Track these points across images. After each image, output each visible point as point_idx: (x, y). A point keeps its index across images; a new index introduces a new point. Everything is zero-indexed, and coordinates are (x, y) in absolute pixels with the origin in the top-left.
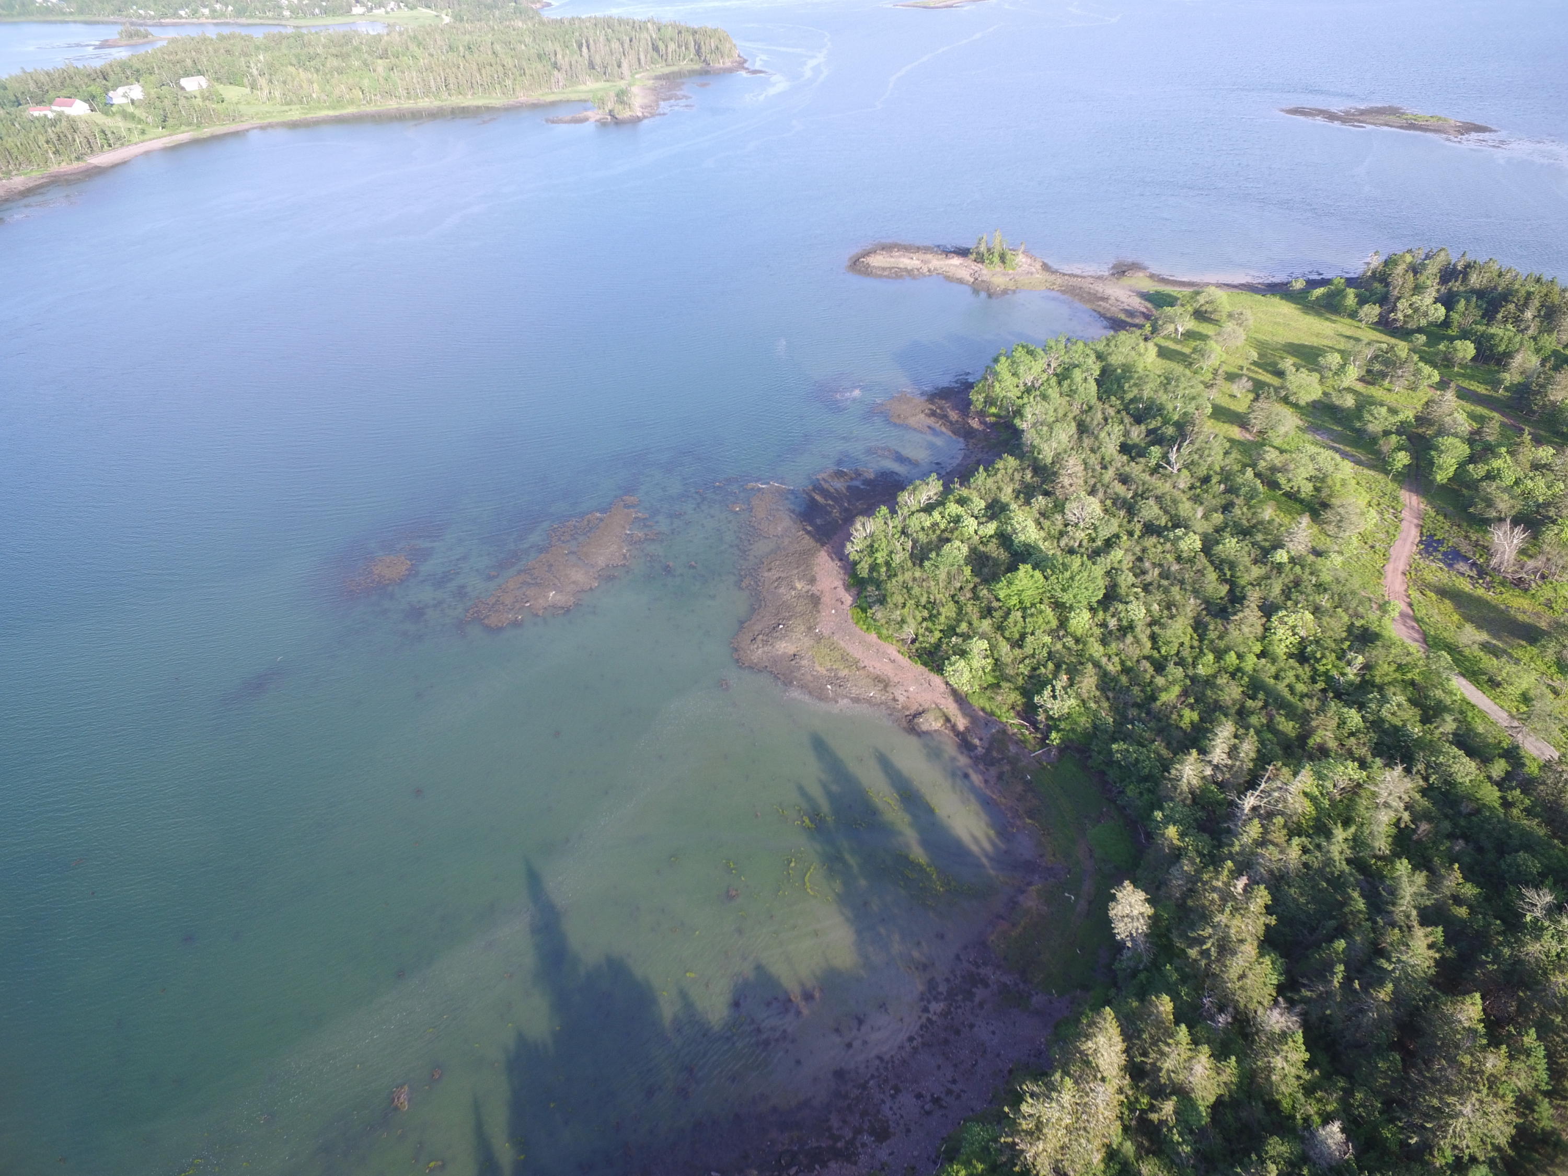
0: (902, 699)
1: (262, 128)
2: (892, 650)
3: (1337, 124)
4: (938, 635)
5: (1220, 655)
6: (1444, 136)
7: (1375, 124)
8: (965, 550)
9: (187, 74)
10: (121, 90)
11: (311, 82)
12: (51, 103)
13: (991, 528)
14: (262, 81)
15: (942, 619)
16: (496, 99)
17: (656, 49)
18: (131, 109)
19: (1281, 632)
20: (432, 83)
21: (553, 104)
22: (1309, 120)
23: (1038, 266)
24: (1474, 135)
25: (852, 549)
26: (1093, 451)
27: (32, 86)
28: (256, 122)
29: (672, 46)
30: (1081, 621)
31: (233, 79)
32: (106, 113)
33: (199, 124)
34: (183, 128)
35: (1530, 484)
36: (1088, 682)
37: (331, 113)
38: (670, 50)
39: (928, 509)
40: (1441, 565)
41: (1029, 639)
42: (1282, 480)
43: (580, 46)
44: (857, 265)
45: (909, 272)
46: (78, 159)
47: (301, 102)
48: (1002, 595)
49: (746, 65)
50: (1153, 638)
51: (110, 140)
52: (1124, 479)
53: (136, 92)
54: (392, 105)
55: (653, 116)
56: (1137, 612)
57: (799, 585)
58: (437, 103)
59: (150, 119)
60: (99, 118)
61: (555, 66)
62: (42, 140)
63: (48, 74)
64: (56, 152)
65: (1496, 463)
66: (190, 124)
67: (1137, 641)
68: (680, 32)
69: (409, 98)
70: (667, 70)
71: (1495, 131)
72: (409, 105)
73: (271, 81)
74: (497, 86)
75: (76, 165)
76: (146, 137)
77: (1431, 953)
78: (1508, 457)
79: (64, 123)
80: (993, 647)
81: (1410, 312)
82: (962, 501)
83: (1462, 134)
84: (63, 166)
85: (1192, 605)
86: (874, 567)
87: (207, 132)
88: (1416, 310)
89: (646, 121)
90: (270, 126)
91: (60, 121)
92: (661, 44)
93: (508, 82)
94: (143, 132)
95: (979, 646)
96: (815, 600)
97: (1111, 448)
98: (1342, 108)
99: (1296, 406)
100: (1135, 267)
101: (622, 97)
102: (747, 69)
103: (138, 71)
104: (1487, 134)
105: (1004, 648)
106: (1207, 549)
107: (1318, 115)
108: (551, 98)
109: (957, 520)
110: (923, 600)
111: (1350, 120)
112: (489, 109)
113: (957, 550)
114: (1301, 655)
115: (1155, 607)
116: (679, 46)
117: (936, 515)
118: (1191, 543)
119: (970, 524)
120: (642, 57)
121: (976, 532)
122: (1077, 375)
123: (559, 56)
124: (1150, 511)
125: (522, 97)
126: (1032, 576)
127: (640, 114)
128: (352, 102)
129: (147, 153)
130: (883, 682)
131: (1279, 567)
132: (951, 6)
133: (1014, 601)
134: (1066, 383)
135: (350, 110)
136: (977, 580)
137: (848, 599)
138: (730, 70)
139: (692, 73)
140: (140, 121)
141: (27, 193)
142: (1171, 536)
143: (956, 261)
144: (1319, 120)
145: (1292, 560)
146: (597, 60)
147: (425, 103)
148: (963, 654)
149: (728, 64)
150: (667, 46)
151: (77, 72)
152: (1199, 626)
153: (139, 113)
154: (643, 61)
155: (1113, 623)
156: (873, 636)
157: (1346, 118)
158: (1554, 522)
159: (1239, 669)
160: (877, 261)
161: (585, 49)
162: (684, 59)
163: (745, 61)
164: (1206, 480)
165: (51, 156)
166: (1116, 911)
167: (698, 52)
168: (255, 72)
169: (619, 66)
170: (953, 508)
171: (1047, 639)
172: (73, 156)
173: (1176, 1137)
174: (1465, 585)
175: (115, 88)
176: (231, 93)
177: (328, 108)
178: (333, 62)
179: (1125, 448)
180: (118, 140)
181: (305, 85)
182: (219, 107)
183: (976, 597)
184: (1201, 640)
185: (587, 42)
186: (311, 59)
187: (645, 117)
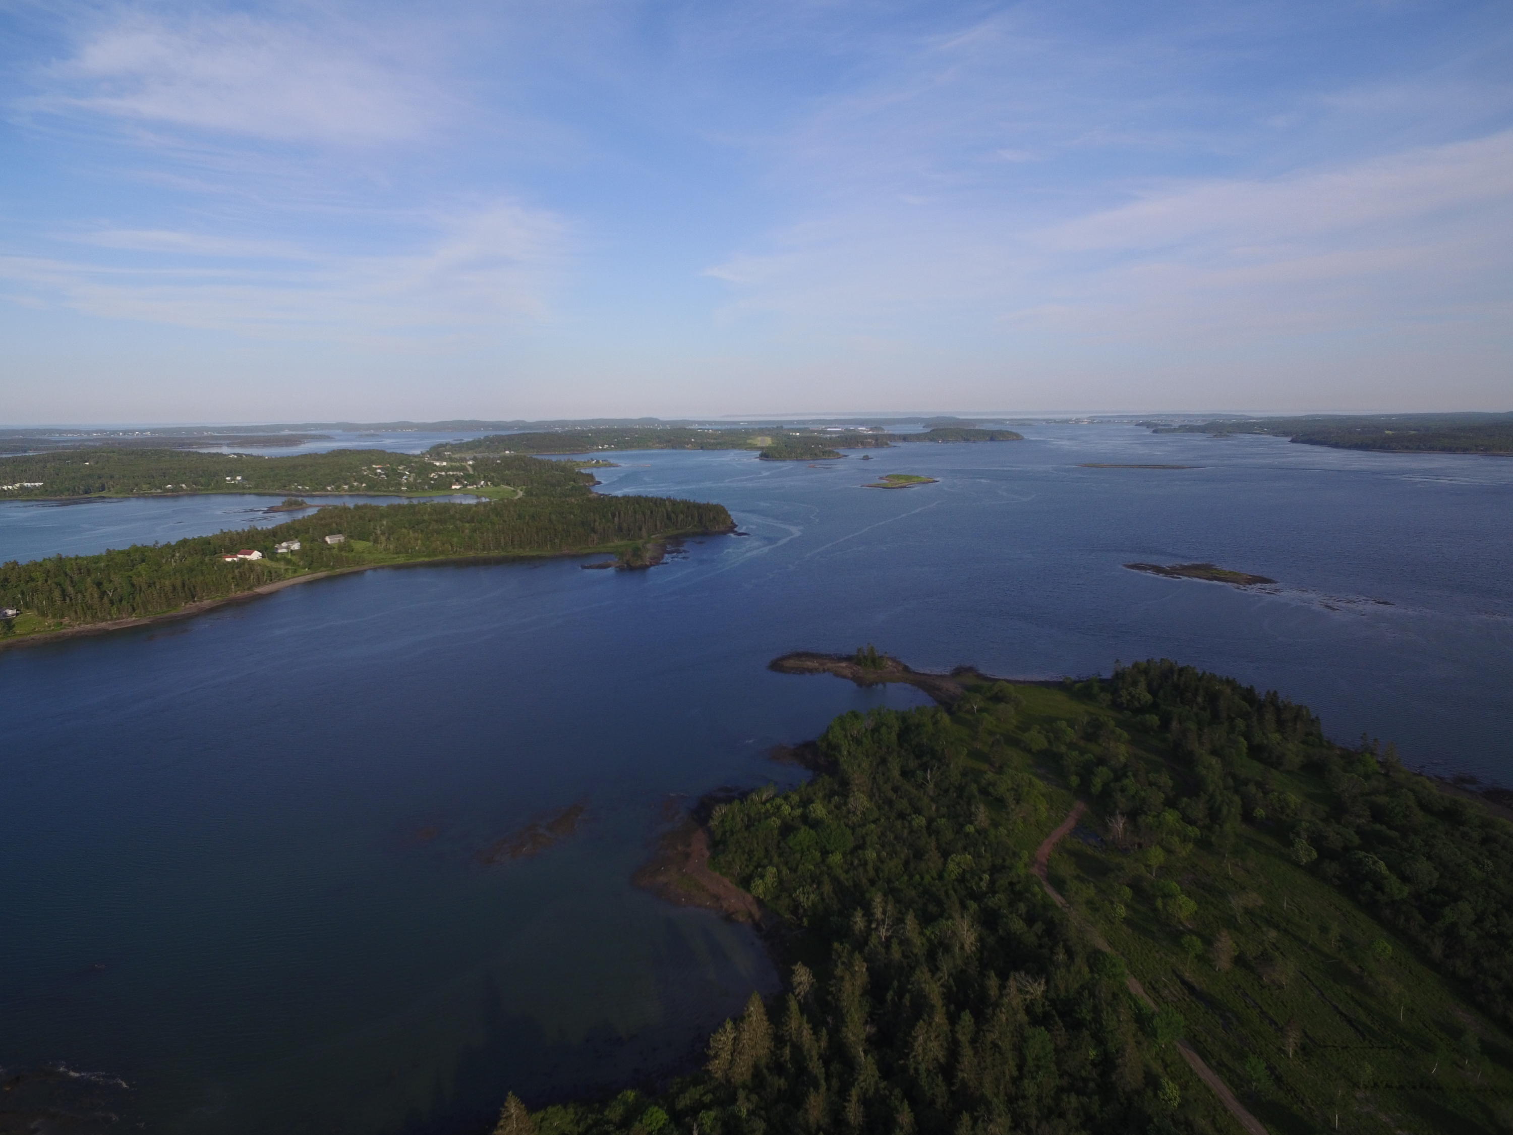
0: (725, 906)
1: (375, 569)
2: (726, 881)
3: (1161, 576)
4: (751, 868)
5: (911, 877)
6: (1236, 585)
7: (1189, 576)
8: (779, 822)
9: (331, 533)
10: (284, 544)
11: (416, 539)
12: (238, 552)
13: (798, 812)
14: (383, 538)
15: (755, 859)
16: (547, 551)
17: (669, 518)
18: (289, 556)
19: (951, 866)
20: (502, 541)
21: (587, 555)
22: (1143, 573)
23: (900, 668)
24: (1259, 585)
25: (713, 823)
26: (883, 774)
27: (227, 542)
28: (373, 565)
29: (681, 517)
30: (836, 858)
31: (363, 537)
32: (271, 559)
33: (333, 567)
34: (323, 569)
35: (1143, 794)
36: (827, 888)
37: (427, 559)
38: (679, 519)
39: (764, 803)
40: (1080, 841)
41: (800, 866)
42: (991, 789)
43: (614, 516)
44: (776, 666)
45: (811, 671)
46: (249, 589)
47: (407, 552)
48: (791, 845)
49: (736, 529)
50: (877, 870)
51: (273, 576)
52: (895, 789)
53: (296, 546)
54: (471, 554)
55: (657, 564)
56: (871, 855)
57: (679, 848)
58: (503, 554)
59: (301, 563)
60: (268, 563)
61: (594, 531)
62: (230, 576)
63: (238, 533)
64: (237, 585)
65: (1126, 782)
66: (327, 566)
67: (866, 871)
68: (688, 508)
69: (483, 550)
70: (676, 532)
71: (1276, 582)
72: (484, 554)
73: (388, 538)
74: (549, 543)
75: (246, 593)
76: (296, 575)
77: (941, 989)
78: (1132, 779)
79: (246, 566)
80: (779, 871)
81: (1128, 697)
82: (786, 798)
83: (1250, 584)
84: (237, 593)
85: (904, 852)
86: (724, 833)
87: (338, 571)
88: (1133, 697)
89: (652, 568)
90: (382, 568)
91: (244, 564)
92: (673, 515)
93: (557, 541)
94: (295, 571)
95: (772, 870)
96: (687, 856)
97: (896, 773)
98: (1171, 565)
99: (1030, 751)
100: (970, 669)
101: (637, 553)
102: (736, 532)
103: (297, 531)
104: (1269, 584)
105: (785, 871)
106: (928, 827)
107: (1149, 569)
108: (588, 551)
109: (779, 807)
110: (747, 850)
111: (1172, 573)
112: (540, 558)
113: (775, 822)
114: (962, 879)
115: (884, 854)
116: (687, 517)
117: (768, 805)
118: (920, 821)
119: (786, 809)
120: (658, 523)
121: (789, 814)
122: (884, 730)
123: (597, 524)
124: (903, 804)
125: (565, 551)
126: (809, 833)
127: (648, 563)
128: (442, 552)
129: (293, 586)
130: (717, 898)
131: (967, 835)
132: (905, 487)
133: (798, 848)
134: (877, 734)
135: (441, 557)
136: (780, 837)
137: (707, 854)
138: (724, 533)
139: (695, 534)
140: (294, 564)
141: (212, 610)
142: (909, 818)
143: (844, 664)
144: (1150, 574)
145: (977, 831)
146: (625, 525)
147: (495, 553)
148: (762, 877)
149: (722, 528)
150: (677, 517)
151: (258, 533)
152: (906, 863)
153: (294, 558)
154: (658, 527)
155: (856, 862)
156: (718, 873)
157: (1173, 572)
158: (1146, 814)
159: (920, 884)
160: (791, 663)
161: (616, 519)
162: (689, 525)
163: (736, 526)
164: (946, 791)
165: (233, 587)
166: (796, 979)
167: (700, 521)
168: (379, 532)
169: (640, 529)
170: (778, 801)
171: (812, 867)
172: (246, 587)
173: (789, 1065)
174: (1090, 851)
175: (280, 542)
176: (359, 545)
177: (425, 556)
178: (434, 526)
179: (904, 773)
180: (280, 577)
181: (412, 542)
182: (350, 555)
183: (779, 848)
184: (906, 870)
185: (619, 513)
186: (418, 523)
187: (652, 565)
